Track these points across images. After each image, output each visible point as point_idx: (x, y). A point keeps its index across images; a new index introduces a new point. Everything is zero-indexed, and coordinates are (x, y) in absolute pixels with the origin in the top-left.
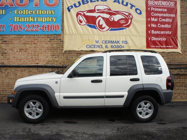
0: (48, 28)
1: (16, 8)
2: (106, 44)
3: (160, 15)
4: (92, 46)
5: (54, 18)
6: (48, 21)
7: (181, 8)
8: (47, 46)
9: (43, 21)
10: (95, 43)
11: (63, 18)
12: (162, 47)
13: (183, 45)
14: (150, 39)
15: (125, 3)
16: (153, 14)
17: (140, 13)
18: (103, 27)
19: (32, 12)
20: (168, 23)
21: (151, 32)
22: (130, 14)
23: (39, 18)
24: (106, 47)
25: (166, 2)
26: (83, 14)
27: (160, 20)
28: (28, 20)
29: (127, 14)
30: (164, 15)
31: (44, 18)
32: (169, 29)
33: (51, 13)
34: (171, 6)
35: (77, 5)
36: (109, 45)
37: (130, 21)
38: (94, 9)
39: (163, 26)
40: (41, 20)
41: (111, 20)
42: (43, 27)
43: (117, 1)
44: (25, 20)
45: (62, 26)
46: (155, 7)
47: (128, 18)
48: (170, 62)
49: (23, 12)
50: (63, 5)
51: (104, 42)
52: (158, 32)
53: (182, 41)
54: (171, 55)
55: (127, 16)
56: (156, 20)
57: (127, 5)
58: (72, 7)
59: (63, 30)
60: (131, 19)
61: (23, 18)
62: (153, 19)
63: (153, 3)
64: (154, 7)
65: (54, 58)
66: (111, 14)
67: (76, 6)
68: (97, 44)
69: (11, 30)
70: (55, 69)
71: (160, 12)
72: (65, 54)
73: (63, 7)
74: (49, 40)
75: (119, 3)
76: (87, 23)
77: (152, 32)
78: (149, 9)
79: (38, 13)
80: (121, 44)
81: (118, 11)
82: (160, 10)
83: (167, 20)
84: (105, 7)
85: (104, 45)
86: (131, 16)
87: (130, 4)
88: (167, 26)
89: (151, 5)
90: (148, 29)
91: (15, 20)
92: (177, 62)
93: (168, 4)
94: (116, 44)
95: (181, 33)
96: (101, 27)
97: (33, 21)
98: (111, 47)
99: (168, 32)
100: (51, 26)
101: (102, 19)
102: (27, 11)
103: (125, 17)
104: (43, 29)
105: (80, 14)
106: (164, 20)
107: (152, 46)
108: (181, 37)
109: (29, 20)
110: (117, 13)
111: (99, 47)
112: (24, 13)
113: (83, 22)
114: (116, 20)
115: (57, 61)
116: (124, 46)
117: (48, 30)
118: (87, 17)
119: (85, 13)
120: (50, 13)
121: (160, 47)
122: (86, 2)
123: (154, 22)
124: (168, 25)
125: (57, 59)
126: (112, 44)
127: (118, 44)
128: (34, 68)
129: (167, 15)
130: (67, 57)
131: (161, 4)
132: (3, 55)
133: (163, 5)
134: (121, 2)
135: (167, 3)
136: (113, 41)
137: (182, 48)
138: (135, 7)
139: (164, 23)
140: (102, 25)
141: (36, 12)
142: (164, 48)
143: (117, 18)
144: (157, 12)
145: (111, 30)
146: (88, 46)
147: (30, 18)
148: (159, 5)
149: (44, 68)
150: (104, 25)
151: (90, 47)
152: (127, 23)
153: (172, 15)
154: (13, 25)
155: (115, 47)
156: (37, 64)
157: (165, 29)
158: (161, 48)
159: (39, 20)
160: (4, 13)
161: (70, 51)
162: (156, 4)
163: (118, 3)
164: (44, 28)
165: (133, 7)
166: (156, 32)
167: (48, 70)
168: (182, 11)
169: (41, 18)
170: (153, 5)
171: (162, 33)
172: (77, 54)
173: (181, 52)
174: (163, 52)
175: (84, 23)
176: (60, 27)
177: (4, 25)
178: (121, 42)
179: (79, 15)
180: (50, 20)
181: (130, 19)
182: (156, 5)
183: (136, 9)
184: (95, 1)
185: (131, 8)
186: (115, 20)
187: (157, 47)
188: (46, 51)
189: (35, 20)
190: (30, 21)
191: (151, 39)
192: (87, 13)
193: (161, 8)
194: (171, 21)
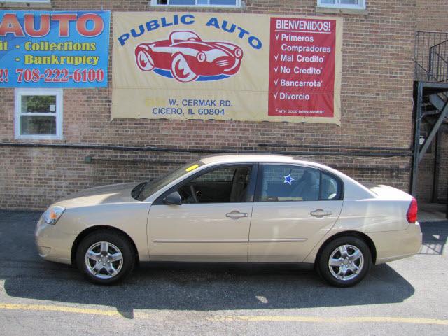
0: (85, 76)
1: (27, 39)
2: (190, 107)
3: (300, 49)
4: (163, 111)
5: (95, 58)
6: (84, 62)
7: (344, 34)
8: (82, 109)
9: (76, 64)
10: (167, 105)
11: (111, 57)
12: (300, 112)
13: (344, 108)
14: (276, 97)
15: (228, 27)
16: (284, 47)
17: (259, 46)
18: (184, 73)
19: (55, 45)
20: (316, 65)
21: (279, 83)
22: (237, 47)
23: (68, 58)
24: (190, 111)
25: (313, 22)
26: (147, 49)
27: (300, 58)
28: (49, 62)
29: (232, 48)
30: (308, 49)
31: (76, 58)
32: (318, 78)
33: (91, 48)
34: (323, 30)
35: (138, 31)
36: (195, 108)
37: (237, 61)
38: (168, 39)
39: (304, 71)
40: (72, 62)
41: (201, 59)
42: (76, 74)
43: (213, 23)
44: (44, 63)
45: (109, 72)
46: (290, 33)
47: (234, 55)
48: (317, 143)
49: (40, 47)
50: (111, 32)
51: (185, 103)
52: (294, 84)
53: (343, 101)
54: (319, 128)
55: (233, 52)
56: (291, 59)
57: (232, 30)
58: (128, 35)
59: (110, 80)
60: (241, 58)
61: (40, 59)
62: (284, 58)
63: (286, 26)
64: (287, 34)
65: (94, 132)
66: (201, 48)
67: (135, 35)
68: (172, 106)
69: (20, 79)
70: (96, 152)
71: (298, 44)
72: (114, 124)
73: (111, 36)
74: (85, 98)
75: (217, 26)
76: (154, 66)
77: (281, 83)
78: (277, 38)
79: (66, 49)
80: (218, 106)
81: (213, 43)
82: (300, 39)
83: (314, 59)
84: (191, 35)
85: (185, 109)
86: (240, 53)
87: (239, 28)
88: (311, 71)
89: (281, 29)
90: (274, 77)
91: (27, 62)
92: (331, 143)
93: (317, 26)
94: (208, 107)
95: (342, 85)
96: (180, 74)
97: (57, 63)
98: (199, 111)
99: (315, 82)
100: (90, 72)
101: (183, 59)
102: (47, 44)
103: (227, 53)
104: (76, 78)
105: (143, 49)
106: (307, 59)
107: (280, 111)
108: (342, 93)
109: (51, 62)
110: (213, 45)
111: (175, 111)
112: (42, 49)
113: (148, 64)
114: (210, 60)
115: (99, 138)
116: (223, 110)
117: (85, 80)
118: (154, 55)
119: (152, 47)
120: (88, 49)
121: (296, 112)
122: (154, 26)
123: (285, 64)
124: (315, 70)
125: (99, 134)
126: (200, 107)
127: (213, 107)
128: (60, 150)
129: (313, 49)
130: (117, 131)
131: (302, 27)
132: (6, 126)
133: (307, 30)
134: (220, 24)
135: (314, 24)
136: (204, 101)
137: (343, 115)
138: (248, 33)
139: (308, 65)
140: (183, 70)
141: (63, 47)
142: (304, 115)
143: (211, 56)
144: (293, 43)
145: (201, 79)
146: (155, 111)
147: (53, 57)
148: (298, 29)
149: (77, 150)
150: (187, 70)
151: (160, 111)
152: (232, 66)
153: (324, 50)
154: (22, 70)
155: (206, 112)
156: (66, 141)
157: (309, 78)
158: (298, 115)
159: (68, 62)
160: (6, 49)
161: (122, 120)
162: (293, 28)
163: (214, 27)
164: (78, 77)
165: (245, 34)
166: (289, 84)
167: (84, 153)
168: (347, 41)
169: (72, 58)
170: (286, 30)
171: (302, 84)
172: (136, 124)
173: (339, 124)
174: (303, 123)
175: (149, 67)
176: (105, 75)
177: (6, 71)
178: (217, 103)
179: (141, 52)
180: (88, 62)
181: (238, 58)
182: (291, 29)
183: (251, 39)
184: (171, 24)
185: (241, 36)
186: (208, 60)
187: (289, 112)
188: (80, 119)
189: (62, 62)
190: (53, 63)
191: (278, 96)
192: (155, 46)
193: (302, 35)
194: (321, 60)
